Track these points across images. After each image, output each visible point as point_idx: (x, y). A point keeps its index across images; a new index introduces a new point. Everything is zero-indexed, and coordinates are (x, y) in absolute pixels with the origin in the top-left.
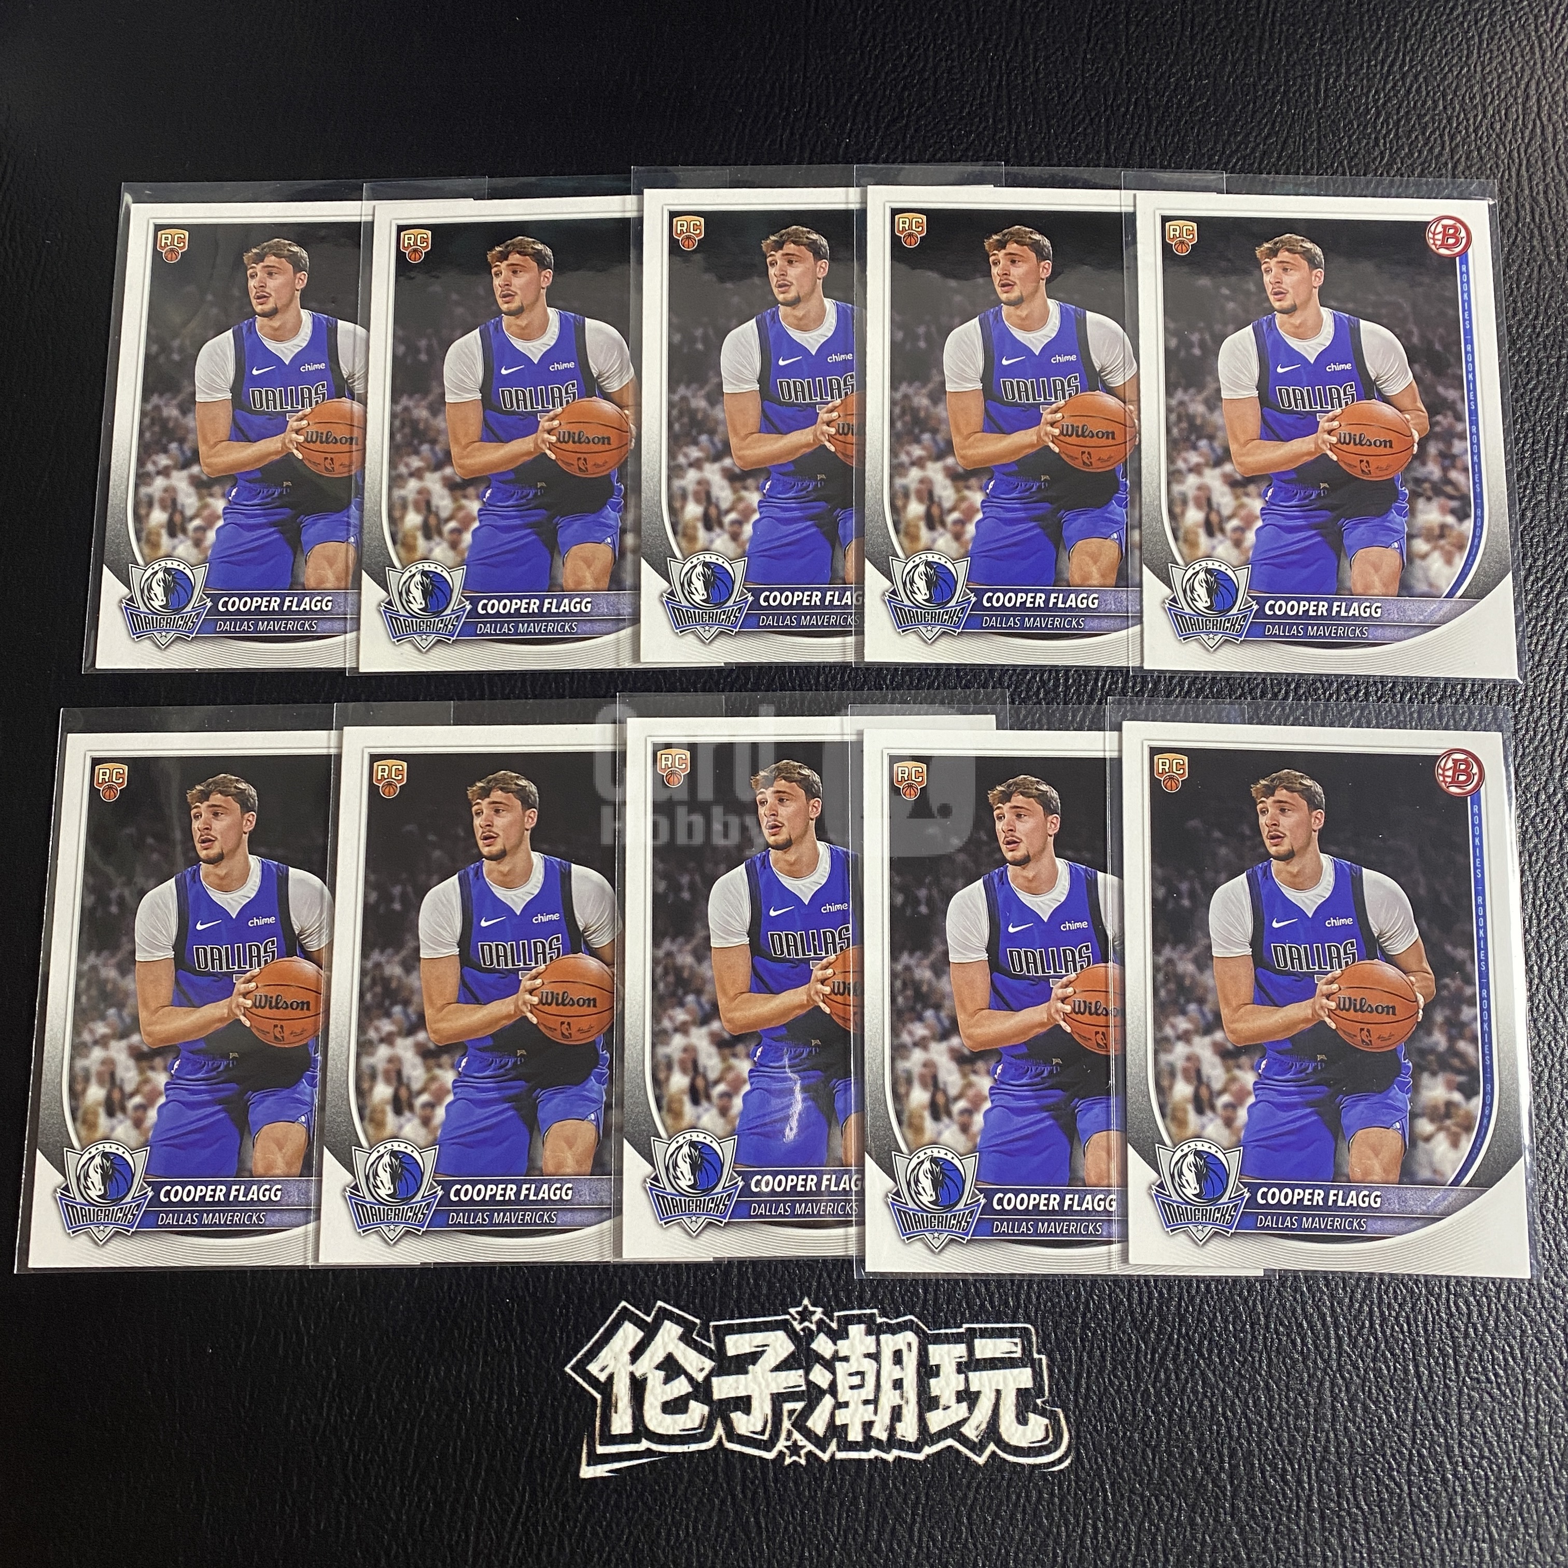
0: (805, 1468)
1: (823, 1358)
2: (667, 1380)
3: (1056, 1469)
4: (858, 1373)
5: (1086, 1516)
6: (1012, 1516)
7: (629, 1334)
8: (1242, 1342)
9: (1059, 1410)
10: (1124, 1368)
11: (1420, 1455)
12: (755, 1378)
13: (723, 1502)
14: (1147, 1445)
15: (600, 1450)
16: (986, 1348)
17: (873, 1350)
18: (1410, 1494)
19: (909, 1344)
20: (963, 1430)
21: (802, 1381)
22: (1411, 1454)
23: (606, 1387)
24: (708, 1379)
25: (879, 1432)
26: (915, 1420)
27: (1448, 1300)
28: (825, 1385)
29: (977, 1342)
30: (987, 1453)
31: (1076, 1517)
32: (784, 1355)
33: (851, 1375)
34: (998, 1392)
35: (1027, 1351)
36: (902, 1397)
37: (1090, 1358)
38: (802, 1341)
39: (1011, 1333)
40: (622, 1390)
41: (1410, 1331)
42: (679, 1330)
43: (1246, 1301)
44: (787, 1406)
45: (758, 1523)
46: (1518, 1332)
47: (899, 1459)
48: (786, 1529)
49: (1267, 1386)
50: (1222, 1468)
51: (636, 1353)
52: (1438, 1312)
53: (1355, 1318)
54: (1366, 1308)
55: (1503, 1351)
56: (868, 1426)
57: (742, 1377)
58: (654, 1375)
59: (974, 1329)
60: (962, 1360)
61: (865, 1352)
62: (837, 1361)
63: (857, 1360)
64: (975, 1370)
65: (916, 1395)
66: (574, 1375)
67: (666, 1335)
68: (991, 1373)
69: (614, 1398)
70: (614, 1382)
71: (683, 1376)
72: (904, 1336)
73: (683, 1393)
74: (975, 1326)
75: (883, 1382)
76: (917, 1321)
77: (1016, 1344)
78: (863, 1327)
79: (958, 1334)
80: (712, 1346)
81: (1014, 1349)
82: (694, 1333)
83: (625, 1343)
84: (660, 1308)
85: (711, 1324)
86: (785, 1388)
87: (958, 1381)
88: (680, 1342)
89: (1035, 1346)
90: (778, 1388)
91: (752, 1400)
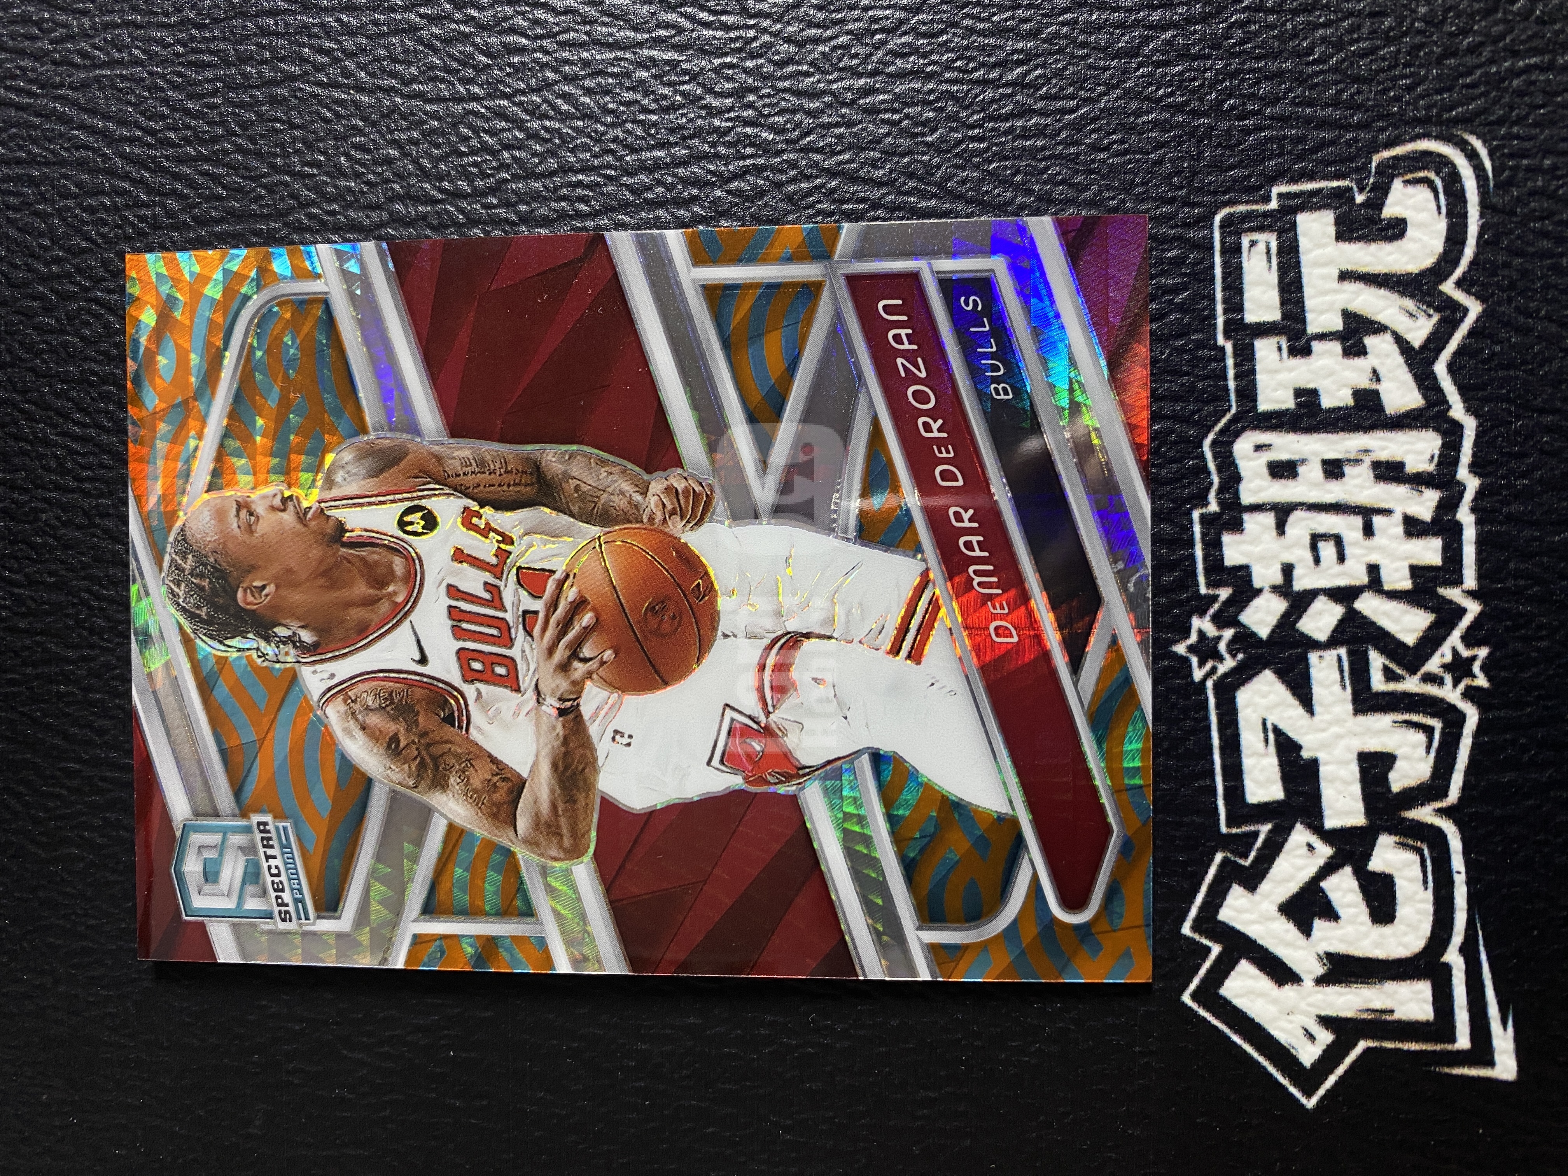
0: (1495, 648)
1: (1285, 616)
2: (1331, 914)
3: (1488, 164)
4: (1314, 548)
7: (1245, 986)
9: (1376, 159)
12: (1324, 746)
15: (1463, 1042)
16: (1262, 301)
17: (1268, 519)
19: (1259, 448)
20: (1417, 343)
21: (1331, 655)
23: (1345, 1030)
24: (1328, 836)
25: (1424, 504)
28: (1336, 611)
29: (1251, 317)
30: (1459, 296)
33: (1317, 561)
34: (1345, 276)
35: (1264, 221)
36: (1357, 462)
38: (1255, 655)
39: (1232, 251)
40: (1350, 1001)
42: (1236, 890)
44: (1378, 683)
47: (1475, 468)
51: (1281, 973)
56: (1413, 527)
57: (1323, 770)
58: (1322, 940)
59: (1226, 323)
60: (1284, 346)
61: (1274, 533)
62: (1292, 586)
63: (1288, 548)
64: (1304, 321)
65: (1352, 435)
66: (1321, 1092)
67: (1246, 916)
68: (1308, 291)
69: (1365, 1016)
70: (1335, 1015)
71: (1323, 884)
72: (1242, 458)
73: (1354, 884)
74: (1220, 321)
75: (1328, 498)
76: (1211, 436)
77: (1253, 243)
78: (1227, 539)
79: (1236, 355)
80: (1265, 829)
81: (1261, 247)
82: (1242, 862)
83: (1262, 995)
84: (1195, 928)
85: (1224, 829)
86: (1344, 687)
87: (1324, 353)
88: (1258, 890)
89: (1255, 207)
90: (1343, 701)
91: (1367, 750)
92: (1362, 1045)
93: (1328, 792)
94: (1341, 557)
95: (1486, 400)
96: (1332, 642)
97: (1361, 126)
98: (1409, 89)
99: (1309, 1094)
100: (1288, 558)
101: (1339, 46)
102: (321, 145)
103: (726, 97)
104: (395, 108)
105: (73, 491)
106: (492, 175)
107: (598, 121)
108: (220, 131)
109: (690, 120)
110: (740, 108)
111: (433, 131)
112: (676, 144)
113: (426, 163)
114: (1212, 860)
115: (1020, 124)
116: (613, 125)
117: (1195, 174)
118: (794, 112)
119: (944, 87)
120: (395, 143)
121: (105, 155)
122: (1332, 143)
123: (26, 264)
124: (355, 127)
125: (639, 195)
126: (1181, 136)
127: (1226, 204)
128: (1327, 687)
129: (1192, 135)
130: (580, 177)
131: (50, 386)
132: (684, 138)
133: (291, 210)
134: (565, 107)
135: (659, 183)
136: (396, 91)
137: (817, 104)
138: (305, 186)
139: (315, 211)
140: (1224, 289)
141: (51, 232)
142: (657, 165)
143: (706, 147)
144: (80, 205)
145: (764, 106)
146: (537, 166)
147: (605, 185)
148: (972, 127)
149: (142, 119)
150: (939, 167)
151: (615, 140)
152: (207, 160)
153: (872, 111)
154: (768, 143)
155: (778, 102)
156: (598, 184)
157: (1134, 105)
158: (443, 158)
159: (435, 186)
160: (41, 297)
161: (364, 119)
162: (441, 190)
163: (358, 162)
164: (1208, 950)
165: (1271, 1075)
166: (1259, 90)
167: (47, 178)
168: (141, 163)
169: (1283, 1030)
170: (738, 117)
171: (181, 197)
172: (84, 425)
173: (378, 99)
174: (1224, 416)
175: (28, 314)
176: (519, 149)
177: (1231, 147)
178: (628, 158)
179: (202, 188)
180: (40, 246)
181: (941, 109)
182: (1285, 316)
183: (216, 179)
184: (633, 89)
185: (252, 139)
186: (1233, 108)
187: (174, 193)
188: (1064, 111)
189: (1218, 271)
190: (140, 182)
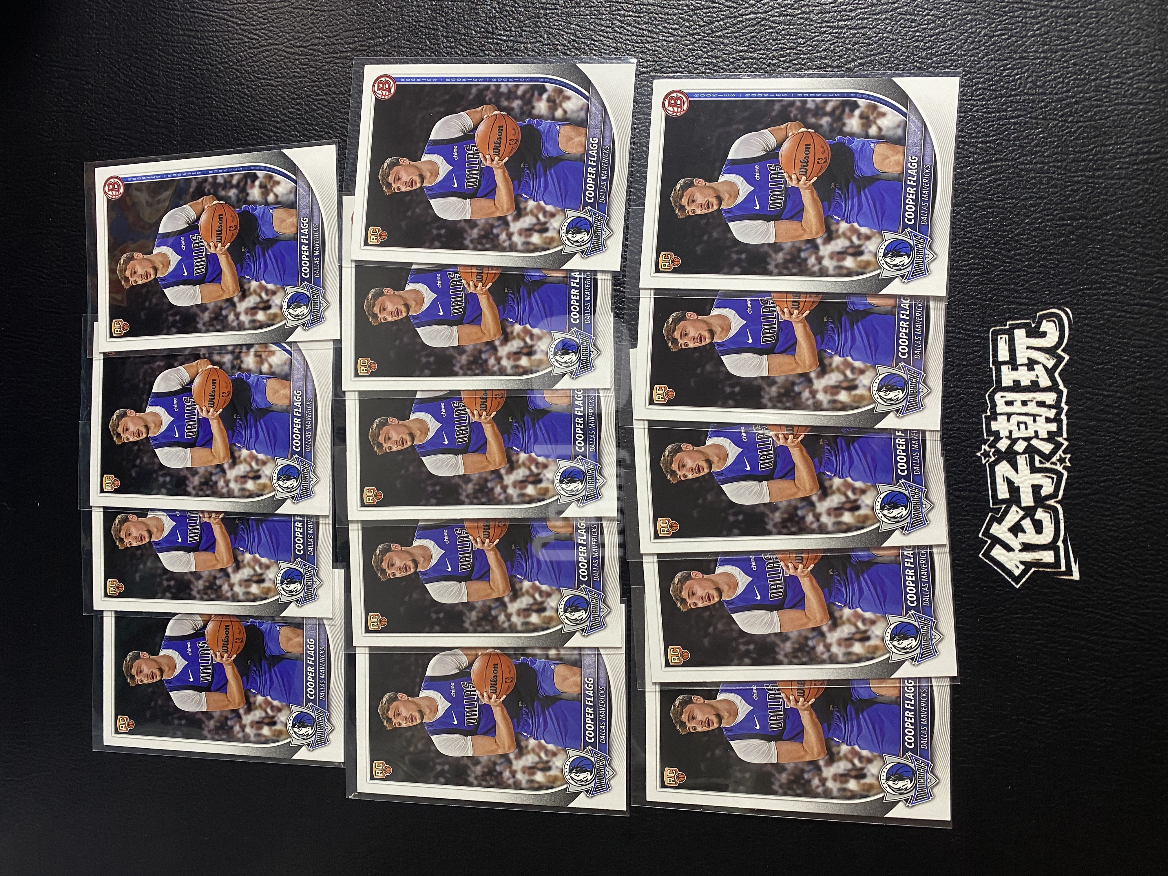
0: (1072, 455)
1: (1010, 445)
2: (1024, 531)
3: (1071, 316)
4: (1018, 426)
5: (1098, 299)
6: (1098, 340)
7: (998, 552)
8: (999, 213)
9: (1038, 314)
10: (1014, 278)
11: (1062, 116)
12: (1022, 482)
13: (1092, 500)
14: (1057, 266)
15: (1063, 568)
16: (1003, 354)
17: (1005, 417)
18: (1085, 122)
19: (1002, 397)
20: (1050, 367)
21: (1023, 456)
22: (1062, 121)
23: (1028, 565)
24: (1023, 509)
25: (1052, 413)
26: (1044, 394)
27: (975, 100)
28: (1026, 444)
29: (1000, 359)
30: (1062, 354)
31: (1098, 305)
32: (1008, 466)
33: (1019, 429)
34: (1028, 348)
35: (1004, 332)
36: (1032, 401)
37: (1008, 297)
38: (1001, 456)
39: (995, 341)
40: (1029, 556)
41: (993, 121)
42: (995, 524)
43: (977, 211)
44: (1038, 464)
45: (1104, 481)
46: (993, 62)
47: (1066, 403)
48: (1107, 465)
49: (1025, 199)
50: (1070, 225)
51: (1009, 548)
52: (982, 105)
53: (985, 151)
54: (980, 145)
55: (1004, 70)
56: (1048, 420)
57: (1021, 490)
58: (1021, 539)
59: (993, 361)
60: (1010, 368)
61: (1006, 421)
62: (1012, 437)
63: (1011, 426)
64: (1016, 361)
65: (1030, 393)
66: (1021, 583)
67: (998, 532)
68: (1017, 352)
69: (1034, 561)
70: (1025, 561)
71: (1021, 523)
72: (997, 400)
73: (1030, 523)
74: (991, 360)
75: (1023, 412)
76: (988, 393)
77: (1001, 338)
78: (992, 423)
79: (995, 370)
81: (1004, 339)
82: (997, 516)
83: (1003, 555)
85: (991, 506)
86: (1027, 466)
87: (1022, 370)
88: (1002, 524)
89: (1002, 328)
90: (1027, 470)
91: (1034, 484)
92: (1033, 570)
93: (1022, 496)
94: (1026, 429)
95: (1071, 384)
96: (1024, 453)
97: (1033, 305)
98: (1048, 294)
99: (1017, 584)
100: (1011, 428)
101: (1027, 282)
117: (984, 317)
122: (1025, 309)
126: (980, 307)
127: (993, 327)
128: (1022, 465)
129: (983, 306)
140: (992, 351)
166: (1004, 294)
169: (1009, 565)
177: (995, 310)
182: (1010, 359)
186: (996, 299)
189: (991, 346)
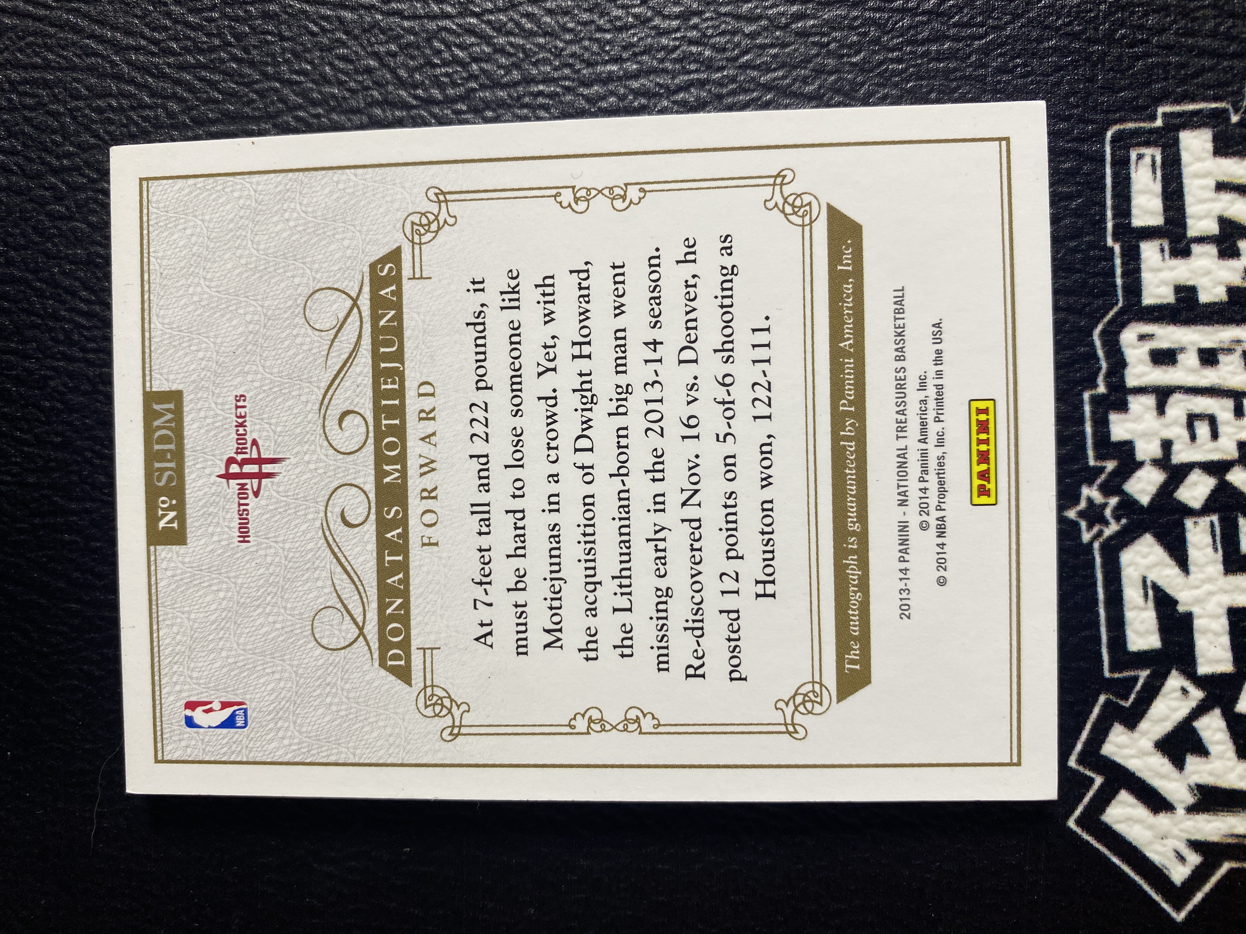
1: (1165, 485)
2: (1201, 750)
4: (1190, 426)
7: (1124, 814)
12: (1198, 601)
16: (1147, 208)
17: (1150, 401)
19: (1142, 337)
21: (1205, 522)
23: (1211, 853)
24: (1201, 682)
28: (1211, 482)
29: (1138, 221)
32: (1160, 551)
33: (1193, 437)
34: (1221, 187)
35: (1149, 139)
36: (1230, 351)
37: (1162, 30)
38: (1138, 520)
39: (1121, 166)
40: (1215, 827)
51: (1156, 802)
57: (1198, 623)
58: (1194, 773)
59: (1115, 227)
60: (1167, 248)
61: (1155, 413)
62: (1170, 460)
63: (1167, 426)
64: (1184, 226)
65: (1226, 327)
66: (1190, 907)
67: (1126, 751)
68: (1189, 199)
69: (1230, 840)
70: (1203, 839)
71: (1196, 724)
72: (1128, 346)
73: (1222, 724)
74: (1110, 225)
75: (1205, 383)
76: (1100, 327)
77: (1140, 157)
78: (1114, 418)
79: (1123, 255)
80: (1144, 674)
81: (1148, 160)
82: (1122, 703)
83: (1139, 821)
84: (1080, 761)
85: (1107, 674)
86: (1216, 550)
87: (1202, 255)
88: (1137, 729)
89: (1142, 125)
90: (1215, 562)
91: (1235, 606)
92: (1226, 866)
93: (1201, 643)
94: (1215, 435)
96: (1207, 509)
97: (1236, 56)
99: (1178, 908)
100: (1167, 434)
102: (308, 55)
103: (673, 20)
104: (375, 24)
105: (78, 360)
106: (462, 84)
107: (557, 37)
108: (217, 42)
109: (641, 39)
110: (686, 29)
111: (409, 45)
112: (628, 59)
113: (402, 73)
114: (1096, 700)
115: (934, 48)
116: (570, 42)
117: (1089, 94)
118: (734, 33)
119: (867, 14)
120: (376, 55)
121: (112, 62)
122: (1211, 69)
123: (39, 158)
124: (339, 40)
125: (594, 104)
126: (1078, 61)
127: (1116, 122)
128: (1201, 549)
129: (1087, 59)
130: (541, 87)
131: (60, 266)
132: (635, 55)
133: (279, 113)
134: (529, 26)
135: (612, 93)
136: (377, 9)
137: (754, 27)
138: (293, 91)
139: (301, 114)
140: (1114, 196)
141: (63, 130)
142: (610, 78)
143: (655, 63)
144: (89, 106)
145: (707, 28)
146: (502, 77)
147: (564, 94)
148: (892, 50)
149: (147, 31)
150: (862, 84)
151: (573, 55)
152: (204, 67)
153: (803, 34)
154: (710, 59)
155: (720, 25)
156: (557, 94)
157: (1035, 34)
158: (418, 69)
159: (410, 93)
160: (52, 188)
161: (347, 33)
162: (416, 97)
163: (342, 71)
164: (1092, 781)
165: (1146, 893)
166: (1147, 21)
167: (60, 81)
168: (144, 69)
169: (1156, 852)
170: (683, 37)
171: (181, 100)
172: (88, 302)
173: (361, 16)
174: (1111, 309)
175: (42, 203)
176: (486, 61)
177: (1122, 72)
178: (585, 71)
179: (200, 92)
180: (54, 142)
181: (865, 34)
182: (1167, 221)
183: (212, 84)
184: (590, 10)
185: (246, 50)
186: (1123, 37)
187: (175, 97)
188: (974, 38)
189: (1109, 181)
190: (144, 86)
